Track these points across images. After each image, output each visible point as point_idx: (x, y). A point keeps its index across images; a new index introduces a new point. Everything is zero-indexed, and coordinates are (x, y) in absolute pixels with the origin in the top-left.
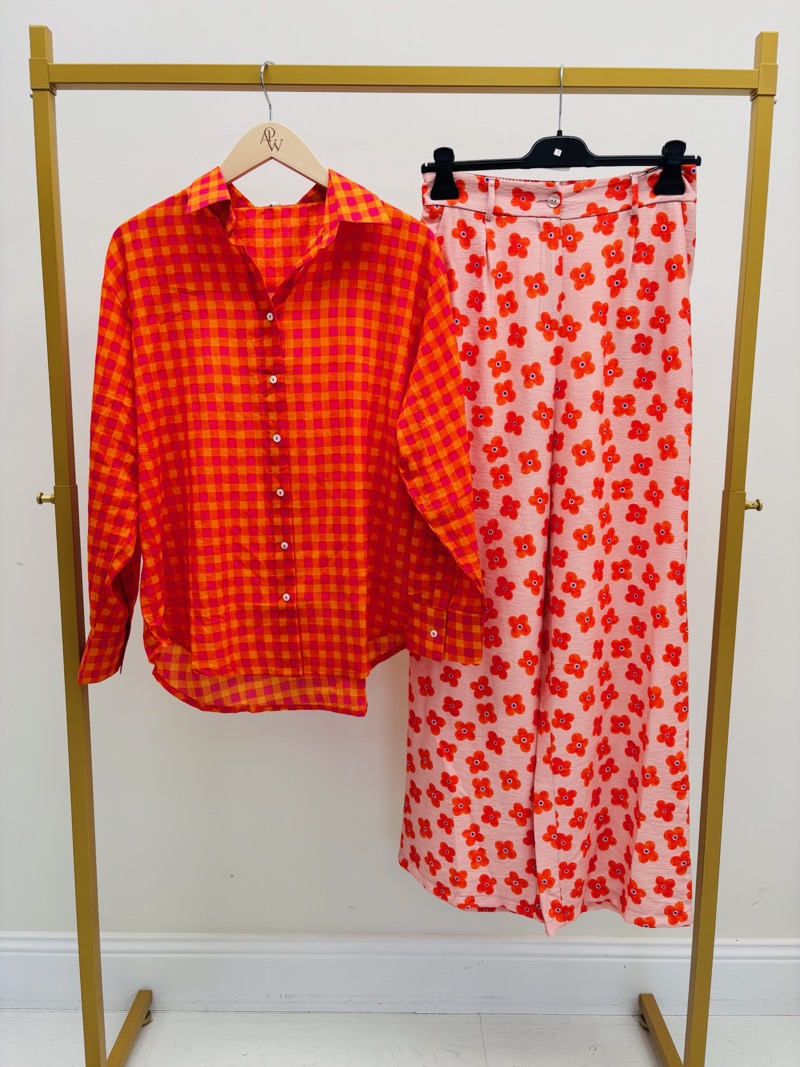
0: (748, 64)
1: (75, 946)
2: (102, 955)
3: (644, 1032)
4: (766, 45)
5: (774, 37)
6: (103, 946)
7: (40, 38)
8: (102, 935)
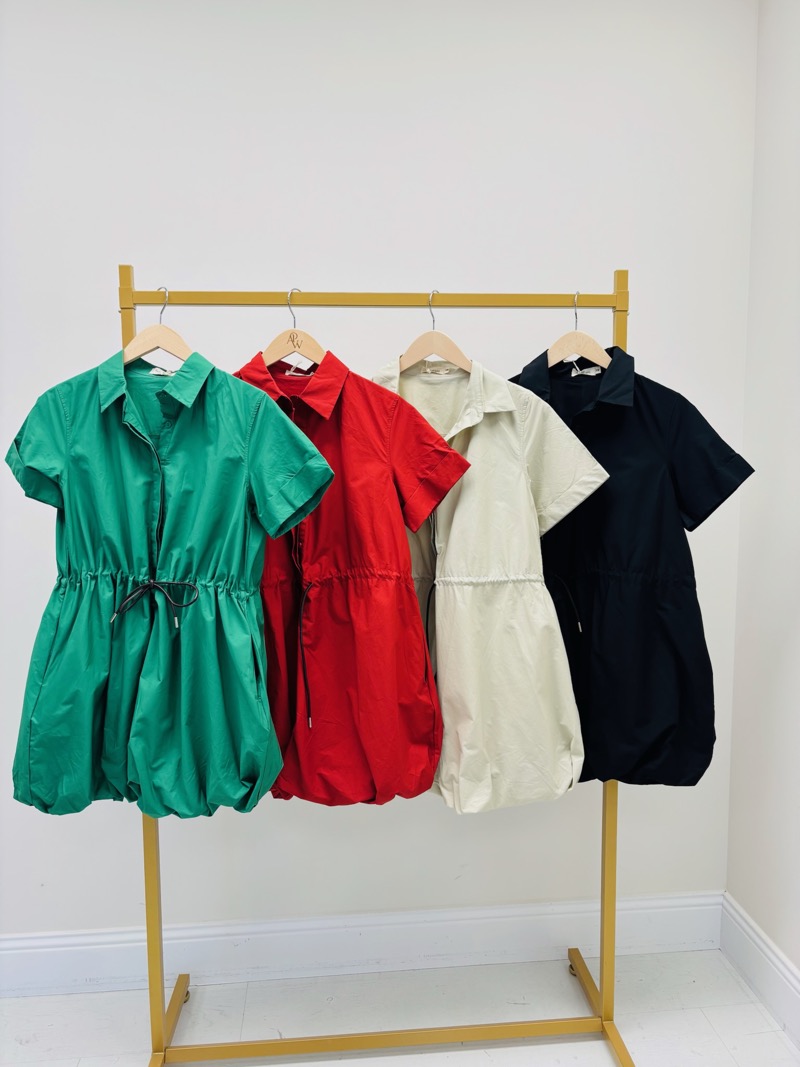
0: (608, 288)
1: (144, 936)
2: (164, 942)
3: (573, 977)
4: (621, 277)
5: (627, 272)
6: (165, 935)
7: (125, 273)
8: (164, 927)
